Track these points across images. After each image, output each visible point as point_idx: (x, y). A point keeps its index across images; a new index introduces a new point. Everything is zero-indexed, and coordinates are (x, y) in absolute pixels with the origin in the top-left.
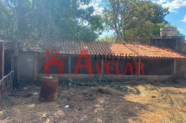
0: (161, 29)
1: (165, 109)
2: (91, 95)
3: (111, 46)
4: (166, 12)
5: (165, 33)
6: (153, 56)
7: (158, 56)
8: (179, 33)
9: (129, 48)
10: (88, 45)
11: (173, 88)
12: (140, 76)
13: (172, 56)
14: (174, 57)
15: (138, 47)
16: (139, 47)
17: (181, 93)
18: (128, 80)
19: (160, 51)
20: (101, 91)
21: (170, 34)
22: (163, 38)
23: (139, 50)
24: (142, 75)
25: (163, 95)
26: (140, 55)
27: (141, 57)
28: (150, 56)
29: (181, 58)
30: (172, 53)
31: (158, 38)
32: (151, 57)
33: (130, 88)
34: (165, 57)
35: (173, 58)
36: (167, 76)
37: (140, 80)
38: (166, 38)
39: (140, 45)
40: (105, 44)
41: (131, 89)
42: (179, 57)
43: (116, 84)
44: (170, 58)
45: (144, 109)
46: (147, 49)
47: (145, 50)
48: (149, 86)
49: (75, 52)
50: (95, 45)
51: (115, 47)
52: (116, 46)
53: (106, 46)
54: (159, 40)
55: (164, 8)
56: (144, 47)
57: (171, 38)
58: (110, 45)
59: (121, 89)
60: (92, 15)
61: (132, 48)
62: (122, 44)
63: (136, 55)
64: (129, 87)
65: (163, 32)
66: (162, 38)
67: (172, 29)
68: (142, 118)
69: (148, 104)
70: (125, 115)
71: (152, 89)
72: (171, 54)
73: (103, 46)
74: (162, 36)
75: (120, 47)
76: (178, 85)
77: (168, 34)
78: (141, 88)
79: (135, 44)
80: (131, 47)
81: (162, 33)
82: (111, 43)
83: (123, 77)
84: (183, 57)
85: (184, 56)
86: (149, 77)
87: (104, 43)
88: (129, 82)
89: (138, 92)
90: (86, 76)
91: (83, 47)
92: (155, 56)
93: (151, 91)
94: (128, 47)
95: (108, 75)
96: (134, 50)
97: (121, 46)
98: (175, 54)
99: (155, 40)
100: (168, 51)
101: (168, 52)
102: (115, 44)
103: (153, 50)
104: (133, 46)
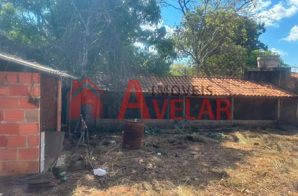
0: (258, 58)
1: (273, 154)
2: (180, 143)
3: (192, 82)
4: (260, 29)
5: (264, 64)
6: (250, 95)
7: (257, 95)
8: (282, 63)
9: (217, 83)
10: (161, 81)
11: (277, 135)
12: (234, 121)
13: (275, 95)
14: (278, 96)
15: (228, 83)
16: (230, 82)
17: (289, 140)
18: (218, 127)
19: (258, 88)
20: (190, 139)
21: (271, 65)
22: (261, 70)
23: (231, 86)
24: (236, 119)
25: (267, 142)
26: (233, 93)
27: (235, 95)
28: (246, 95)
29: (287, 97)
30: (275, 91)
31: (254, 69)
32: (248, 96)
33: (224, 136)
34: (266, 96)
35: (276, 96)
36: (269, 121)
37: (235, 126)
38: (265, 70)
39: (231, 80)
40: (183, 79)
41: (226, 137)
42: (284, 95)
43: (205, 131)
44: (273, 96)
45: (249, 155)
46: (241, 85)
47: (238, 86)
48: (247, 133)
49: (149, 90)
50: (171, 80)
51: (199, 83)
52: (199, 81)
53: (186, 81)
54: (256, 72)
55: (257, 24)
56: (237, 82)
57: (272, 70)
58: (190, 79)
59: (213, 137)
60: (162, 39)
61: (221, 84)
62: (206, 79)
63: (228, 94)
64: (222, 135)
65: (261, 62)
66: (259, 70)
67: (273, 58)
68: (250, 161)
69: (253, 150)
70: (230, 160)
71: (252, 137)
72: (273, 91)
73: (182, 81)
74: (260, 68)
75: (205, 83)
76: (284, 132)
77: (268, 65)
78: (238, 135)
79: (224, 78)
80: (219, 83)
81: (260, 64)
82: (192, 77)
83: (211, 123)
84: (289, 96)
85: (290, 94)
86: (246, 122)
87: (182, 77)
88: (220, 129)
89: (236, 140)
90: (164, 121)
91: (156, 83)
92: (253, 95)
93: (252, 139)
94: (215, 83)
95: (193, 120)
96: (224, 87)
97: (205, 81)
98: (279, 92)
99: (250, 72)
100: (268, 87)
101: (269, 89)
102: (196, 78)
103: (249, 87)
104: (221, 82)
